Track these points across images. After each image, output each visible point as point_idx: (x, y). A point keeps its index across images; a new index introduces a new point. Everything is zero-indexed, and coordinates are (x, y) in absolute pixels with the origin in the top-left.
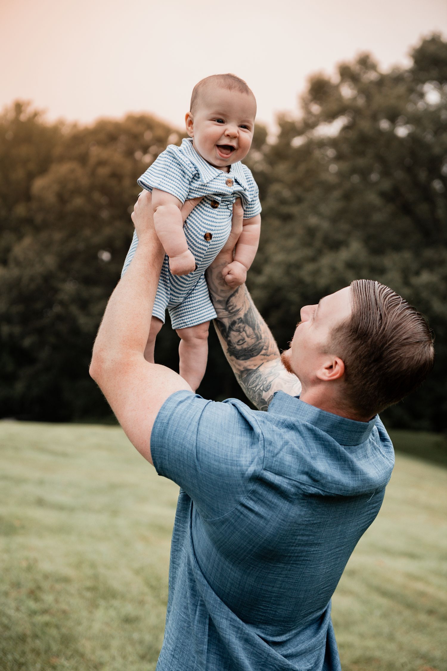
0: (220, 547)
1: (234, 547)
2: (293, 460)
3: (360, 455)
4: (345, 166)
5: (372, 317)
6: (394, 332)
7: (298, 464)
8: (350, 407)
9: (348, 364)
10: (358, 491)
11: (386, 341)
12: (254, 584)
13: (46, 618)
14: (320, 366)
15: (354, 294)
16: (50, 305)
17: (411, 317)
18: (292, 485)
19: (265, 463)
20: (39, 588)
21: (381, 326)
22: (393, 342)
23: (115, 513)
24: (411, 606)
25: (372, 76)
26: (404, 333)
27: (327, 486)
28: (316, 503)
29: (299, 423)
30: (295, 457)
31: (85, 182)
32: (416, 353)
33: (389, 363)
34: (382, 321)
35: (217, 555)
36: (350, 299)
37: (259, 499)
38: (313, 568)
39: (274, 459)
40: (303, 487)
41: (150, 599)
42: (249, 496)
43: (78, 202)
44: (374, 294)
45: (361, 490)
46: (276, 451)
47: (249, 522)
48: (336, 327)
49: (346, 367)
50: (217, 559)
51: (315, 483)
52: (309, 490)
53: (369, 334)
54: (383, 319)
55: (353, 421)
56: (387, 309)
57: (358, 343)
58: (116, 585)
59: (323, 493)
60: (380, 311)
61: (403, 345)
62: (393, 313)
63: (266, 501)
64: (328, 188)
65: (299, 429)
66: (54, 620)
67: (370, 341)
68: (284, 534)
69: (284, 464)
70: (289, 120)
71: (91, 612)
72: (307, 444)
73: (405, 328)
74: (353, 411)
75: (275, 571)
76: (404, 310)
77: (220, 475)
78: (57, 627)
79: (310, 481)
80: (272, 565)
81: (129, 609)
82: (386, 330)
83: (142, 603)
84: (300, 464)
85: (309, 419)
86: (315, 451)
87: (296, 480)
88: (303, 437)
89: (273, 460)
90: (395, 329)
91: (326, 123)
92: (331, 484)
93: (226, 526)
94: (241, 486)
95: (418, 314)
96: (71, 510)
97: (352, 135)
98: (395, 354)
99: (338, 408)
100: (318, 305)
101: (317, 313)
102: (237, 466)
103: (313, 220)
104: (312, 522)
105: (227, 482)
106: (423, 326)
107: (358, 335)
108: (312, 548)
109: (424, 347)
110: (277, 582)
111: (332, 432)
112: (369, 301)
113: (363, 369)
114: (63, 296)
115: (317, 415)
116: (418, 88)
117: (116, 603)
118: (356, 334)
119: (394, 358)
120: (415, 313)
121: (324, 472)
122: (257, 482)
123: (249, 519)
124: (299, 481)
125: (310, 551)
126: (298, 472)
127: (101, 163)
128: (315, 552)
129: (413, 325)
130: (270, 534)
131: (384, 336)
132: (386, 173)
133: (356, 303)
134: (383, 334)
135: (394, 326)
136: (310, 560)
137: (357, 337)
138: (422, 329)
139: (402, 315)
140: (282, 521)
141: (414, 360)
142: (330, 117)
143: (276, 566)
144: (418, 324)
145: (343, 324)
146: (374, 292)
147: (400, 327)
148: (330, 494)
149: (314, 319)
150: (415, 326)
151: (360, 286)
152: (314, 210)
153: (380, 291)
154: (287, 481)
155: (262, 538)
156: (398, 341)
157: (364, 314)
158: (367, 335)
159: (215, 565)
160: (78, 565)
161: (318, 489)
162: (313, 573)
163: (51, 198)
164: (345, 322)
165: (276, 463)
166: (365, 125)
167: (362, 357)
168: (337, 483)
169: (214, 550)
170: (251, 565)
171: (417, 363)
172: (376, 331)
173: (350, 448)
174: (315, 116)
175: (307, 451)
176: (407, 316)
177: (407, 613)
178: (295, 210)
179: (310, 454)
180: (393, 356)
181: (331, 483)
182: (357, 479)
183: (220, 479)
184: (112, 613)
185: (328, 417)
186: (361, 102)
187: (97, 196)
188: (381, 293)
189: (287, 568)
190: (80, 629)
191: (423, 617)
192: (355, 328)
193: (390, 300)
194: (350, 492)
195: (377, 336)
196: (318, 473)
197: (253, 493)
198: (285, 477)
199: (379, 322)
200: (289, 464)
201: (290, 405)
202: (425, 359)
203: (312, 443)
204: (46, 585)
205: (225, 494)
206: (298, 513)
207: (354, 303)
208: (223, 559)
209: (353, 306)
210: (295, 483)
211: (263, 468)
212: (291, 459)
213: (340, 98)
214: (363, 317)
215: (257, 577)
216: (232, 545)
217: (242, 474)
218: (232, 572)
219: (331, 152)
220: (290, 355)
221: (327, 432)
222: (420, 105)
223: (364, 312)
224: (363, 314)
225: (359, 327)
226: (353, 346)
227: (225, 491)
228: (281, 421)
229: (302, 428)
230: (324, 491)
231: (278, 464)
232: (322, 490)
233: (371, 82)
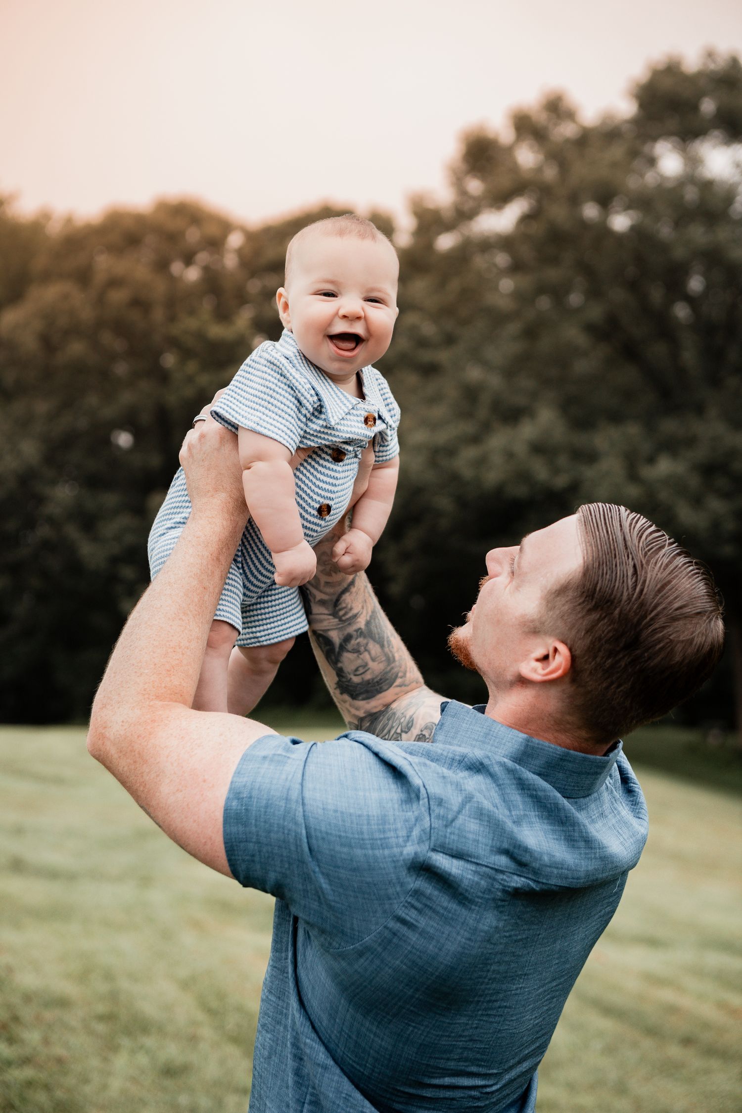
0: (355, 996)
1: (380, 994)
2: (481, 829)
3: (595, 814)
4: (526, 281)
5: (620, 570)
6: (658, 597)
7: (491, 836)
8: (579, 728)
9: (578, 653)
10: (595, 878)
11: (646, 613)
12: (415, 1057)
13: (28, 1073)
14: (525, 655)
15: (586, 529)
16: (30, 523)
17: (685, 569)
18: (482, 874)
19: (433, 838)
20: (16, 1019)
21: (636, 586)
22: (657, 615)
23: (146, 881)
24: (652, 1031)
25: (567, 131)
26: (676, 598)
27: (543, 873)
28: (523, 905)
29: (491, 761)
30: (486, 824)
31: (87, 314)
32: (697, 632)
33: (650, 651)
34: (637, 577)
35: (348, 1011)
36: (580, 538)
37: (426, 905)
38: (514, 1020)
39: (449, 830)
40: (500, 877)
41: (207, 1032)
42: (409, 900)
43: (76, 348)
44: (621, 530)
45: (600, 876)
46: (450, 817)
47: (409, 948)
48: (555, 588)
49: (573, 658)
50: (348, 1017)
51: (521, 869)
52: (511, 881)
53: (616, 601)
54: (639, 573)
55: (583, 755)
56: (645, 556)
57: (595, 616)
58: (149, 1009)
59: (536, 886)
60: (633, 559)
61: (675, 619)
62: (656, 563)
63: (438, 909)
64: (498, 319)
65: (492, 770)
66: (42, 1076)
67: (617, 612)
68: (470, 964)
69: (465, 837)
70: (431, 206)
71: (105, 1059)
72: (506, 796)
73: (677, 590)
74: (584, 734)
75: (452, 1032)
76: (674, 557)
77: (354, 870)
78: (47, 1087)
79: (512, 865)
80: (448, 1021)
81: (172, 1052)
82: (646, 594)
83: (193, 1040)
84: (494, 837)
85: (506, 753)
86: (519, 810)
87: (489, 865)
88: (499, 785)
89: (446, 832)
90: (660, 591)
91: (493, 210)
92: (549, 869)
93: (367, 959)
94: (394, 884)
95: (696, 564)
96: (71, 877)
97: (537, 229)
98: (661, 634)
99: (557, 731)
100: (518, 547)
101: (519, 563)
102: (383, 849)
103: (474, 374)
104: (515, 938)
105: (369, 880)
106: (706, 584)
107: (596, 603)
108: (514, 984)
109: (710, 622)
110: (455, 1050)
111: (547, 776)
112: (613, 542)
113: (605, 662)
114: (52, 509)
115: (521, 745)
116: (646, 149)
117: (149, 1041)
118: (592, 600)
119: (659, 642)
120: (692, 562)
121: (535, 848)
122: (421, 875)
123: (410, 944)
124: (493, 866)
125: (512, 991)
126: (491, 851)
127: (114, 283)
128: (518, 992)
129: (690, 583)
130: (446, 965)
131: (642, 605)
132: (594, 293)
133: (591, 545)
134: (640, 600)
135: (659, 586)
136: (510, 1007)
137: (594, 607)
138: (705, 591)
139: (671, 567)
140: (468, 942)
141: (693, 646)
142: (500, 199)
143: (454, 1022)
144: (698, 582)
145: (568, 582)
146: (621, 525)
147: (668, 587)
148: (549, 886)
149: (513, 573)
150: (693, 585)
151: (595, 516)
152: (475, 355)
153: (631, 524)
154: (473, 867)
155: (432, 974)
156: (665, 612)
157: (605, 565)
158: (612, 602)
159: (344, 1028)
160: (83, 977)
161: (526, 878)
162: (515, 1029)
163: (29, 342)
164: (571, 580)
165: (452, 837)
166: (558, 212)
167: (603, 641)
168: (560, 866)
169: (342, 1002)
170: (410, 1023)
171: (698, 650)
172: (628, 595)
173: (576, 803)
174: (474, 198)
175: (505, 810)
176: (680, 568)
177: (647, 1044)
178: (443, 356)
179: (512, 816)
180: (657, 639)
181: (550, 867)
182: (593, 856)
183: (356, 876)
184: (143, 1060)
185: (541, 749)
186: (550, 173)
187: (108, 339)
188: (632, 527)
189: (472, 1024)
190: (87, 1089)
191: (675, 1051)
192: (590, 590)
193: (648, 539)
194: (582, 881)
195: (629, 603)
196: (526, 850)
197: (415, 894)
198: (468, 861)
199: (632, 579)
200: (474, 837)
201: (471, 727)
202: (712, 643)
203: (516, 797)
204: (27, 1013)
205: (366, 903)
206: (494, 923)
207: (586, 546)
208: (359, 1017)
209: (585, 551)
210: (487, 870)
211: (431, 847)
212: (478, 829)
213: (515, 168)
214: (603, 570)
215: (421, 1045)
216: (378, 990)
217: (394, 861)
218: (377, 1039)
219: (502, 259)
220: (469, 635)
221: (539, 774)
222: (650, 178)
223: (605, 561)
224: (603, 564)
225: (598, 589)
226: (586, 623)
227: (366, 896)
228: (457, 758)
229: (497, 769)
230: (538, 882)
231: (456, 838)
232: (535, 881)
233: (567, 141)
